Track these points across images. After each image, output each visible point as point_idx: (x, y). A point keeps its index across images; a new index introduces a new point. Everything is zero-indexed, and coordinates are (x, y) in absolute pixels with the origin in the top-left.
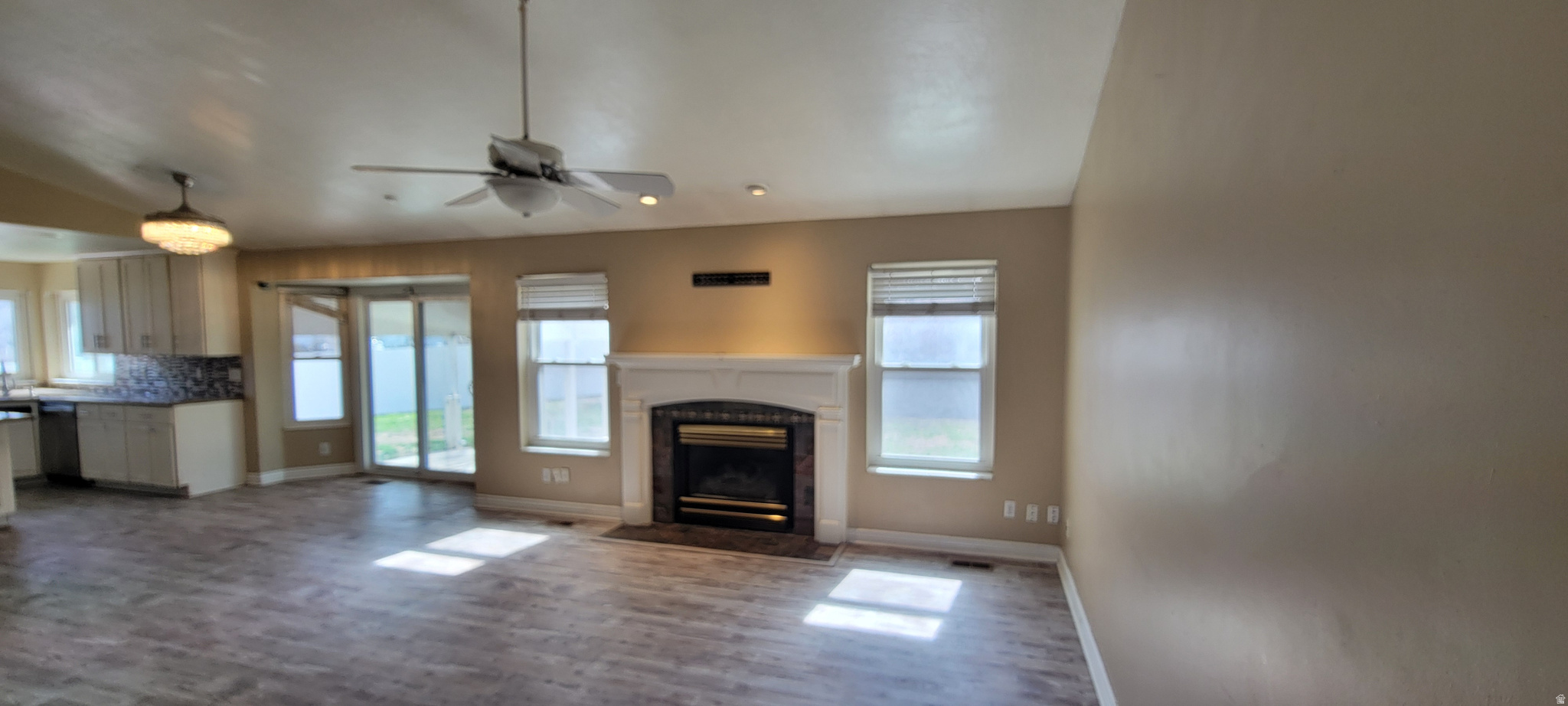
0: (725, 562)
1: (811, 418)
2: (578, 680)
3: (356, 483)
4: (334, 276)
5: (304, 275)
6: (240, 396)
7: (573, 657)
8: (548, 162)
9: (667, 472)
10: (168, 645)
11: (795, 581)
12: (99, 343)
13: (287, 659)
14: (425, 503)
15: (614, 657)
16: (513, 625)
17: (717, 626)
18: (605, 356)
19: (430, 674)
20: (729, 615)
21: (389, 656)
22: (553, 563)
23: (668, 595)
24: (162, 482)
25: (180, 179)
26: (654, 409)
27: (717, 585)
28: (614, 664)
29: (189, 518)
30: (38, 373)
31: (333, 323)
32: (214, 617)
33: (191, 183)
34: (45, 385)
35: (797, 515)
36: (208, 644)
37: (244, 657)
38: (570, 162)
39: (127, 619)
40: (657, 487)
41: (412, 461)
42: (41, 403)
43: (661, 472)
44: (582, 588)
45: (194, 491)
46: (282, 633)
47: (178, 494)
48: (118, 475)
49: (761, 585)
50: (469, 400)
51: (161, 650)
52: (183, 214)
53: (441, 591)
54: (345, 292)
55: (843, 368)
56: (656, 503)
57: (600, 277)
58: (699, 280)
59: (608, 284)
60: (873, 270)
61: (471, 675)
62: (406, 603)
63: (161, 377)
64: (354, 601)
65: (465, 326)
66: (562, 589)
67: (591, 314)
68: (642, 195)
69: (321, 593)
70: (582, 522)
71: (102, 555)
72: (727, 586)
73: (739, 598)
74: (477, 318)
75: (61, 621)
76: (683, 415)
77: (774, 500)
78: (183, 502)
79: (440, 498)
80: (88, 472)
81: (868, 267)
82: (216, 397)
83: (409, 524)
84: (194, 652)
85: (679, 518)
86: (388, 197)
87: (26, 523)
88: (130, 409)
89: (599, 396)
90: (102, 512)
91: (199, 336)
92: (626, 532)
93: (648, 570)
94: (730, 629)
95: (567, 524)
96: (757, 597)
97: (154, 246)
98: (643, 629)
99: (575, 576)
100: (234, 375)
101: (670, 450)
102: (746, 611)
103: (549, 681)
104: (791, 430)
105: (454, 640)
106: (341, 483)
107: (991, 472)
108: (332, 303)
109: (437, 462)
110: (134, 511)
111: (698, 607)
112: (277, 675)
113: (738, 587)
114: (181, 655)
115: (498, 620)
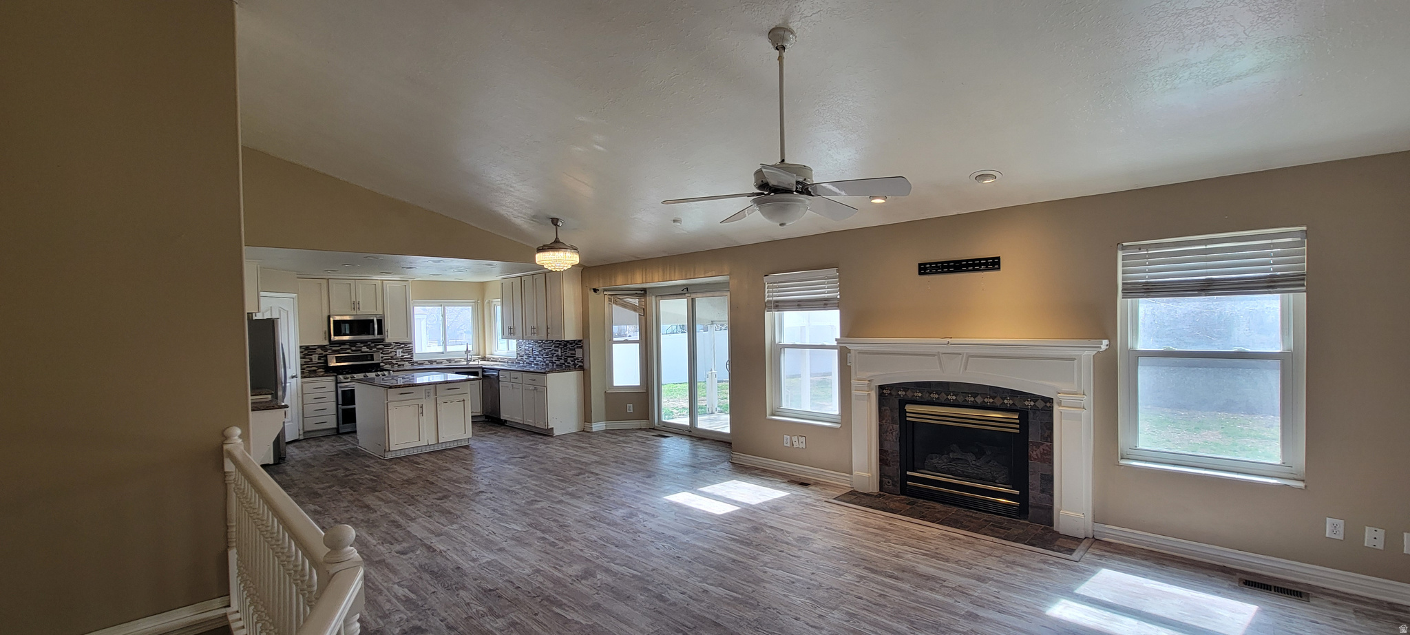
0: (954, 539)
1: (1048, 404)
2: (821, 623)
3: (650, 435)
4: (638, 281)
5: (620, 282)
6: (582, 368)
7: (816, 603)
8: (801, 179)
9: (894, 446)
10: (547, 536)
11: (1034, 570)
12: (510, 333)
13: (613, 560)
14: (694, 455)
15: (853, 609)
16: (765, 564)
17: (950, 601)
18: (836, 340)
19: (705, 591)
20: (961, 591)
21: (677, 571)
22: (794, 517)
23: (900, 562)
24: (540, 425)
25: (555, 221)
26: (881, 388)
27: (947, 560)
28: (852, 615)
29: (554, 451)
30: (482, 353)
31: (635, 316)
32: (570, 522)
33: (560, 224)
34: (484, 359)
35: (1031, 501)
36: (568, 540)
37: (588, 553)
38: (818, 177)
39: (525, 514)
40: (884, 458)
41: (685, 421)
42: (483, 370)
43: (887, 446)
44: (821, 542)
45: (556, 433)
46: (608, 540)
47: (547, 433)
48: (518, 419)
49: (993, 568)
50: (726, 375)
51: (543, 538)
52: (555, 246)
53: (711, 527)
54: (643, 292)
55: (1086, 354)
56: (882, 475)
57: (833, 272)
58: (926, 269)
59: (839, 277)
60: (1124, 248)
61: (736, 599)
62: (686, 532)
63: (540, 355)
64: (652, 524)
65: (724, 317)
66: (802, 539)
67: (825, 304)
68: (872, 197)
69: (631, 515)
70: (817, 484)
71: (512, 471)
72: (957, 562)
73: (972, 576)
74: (734, 309)
75: (494, 510)
76: (910, 394)
77: (1005, 483)
78: (550, 439)
79: (705, 452)
80: (504, 416)
81: (1118, 245)
82: (568, 369)
83: (685, 470)
84: (561, 544)
85: (904, 490)
86: (675, 221)
87: (475, 444)
88: (524, 374)
89: (830, 374)
90: (512, 441)
91: (561, 327)
92: (855, 497)
93: (877, 535)
94: (964, 606)
95: (804, 484)
96: (991, 579)
97: (542, 267)
98: (878, 589)
99: (814, 531)
100: (579, 353)
101: (897, 426)
102: (979, 590)
103: (797, 619)
104: (1024, 415)
105: (721, 568)
106: (640, 434)
107: (1303, 481)
108: (635, 301)
109: (703, 423)
110: (526, 442)
111: (928, 578)
112: (607, 570)
113: (970, 566)
114: (553, 544)
115: (754, 558)
